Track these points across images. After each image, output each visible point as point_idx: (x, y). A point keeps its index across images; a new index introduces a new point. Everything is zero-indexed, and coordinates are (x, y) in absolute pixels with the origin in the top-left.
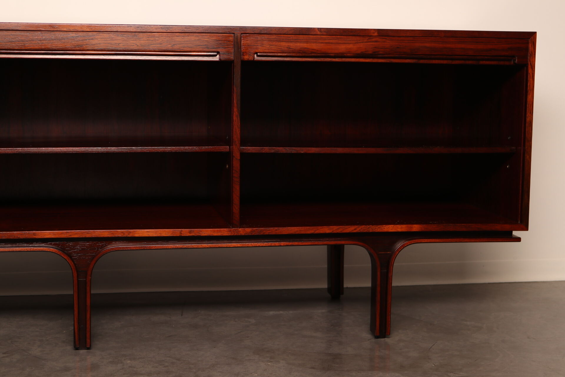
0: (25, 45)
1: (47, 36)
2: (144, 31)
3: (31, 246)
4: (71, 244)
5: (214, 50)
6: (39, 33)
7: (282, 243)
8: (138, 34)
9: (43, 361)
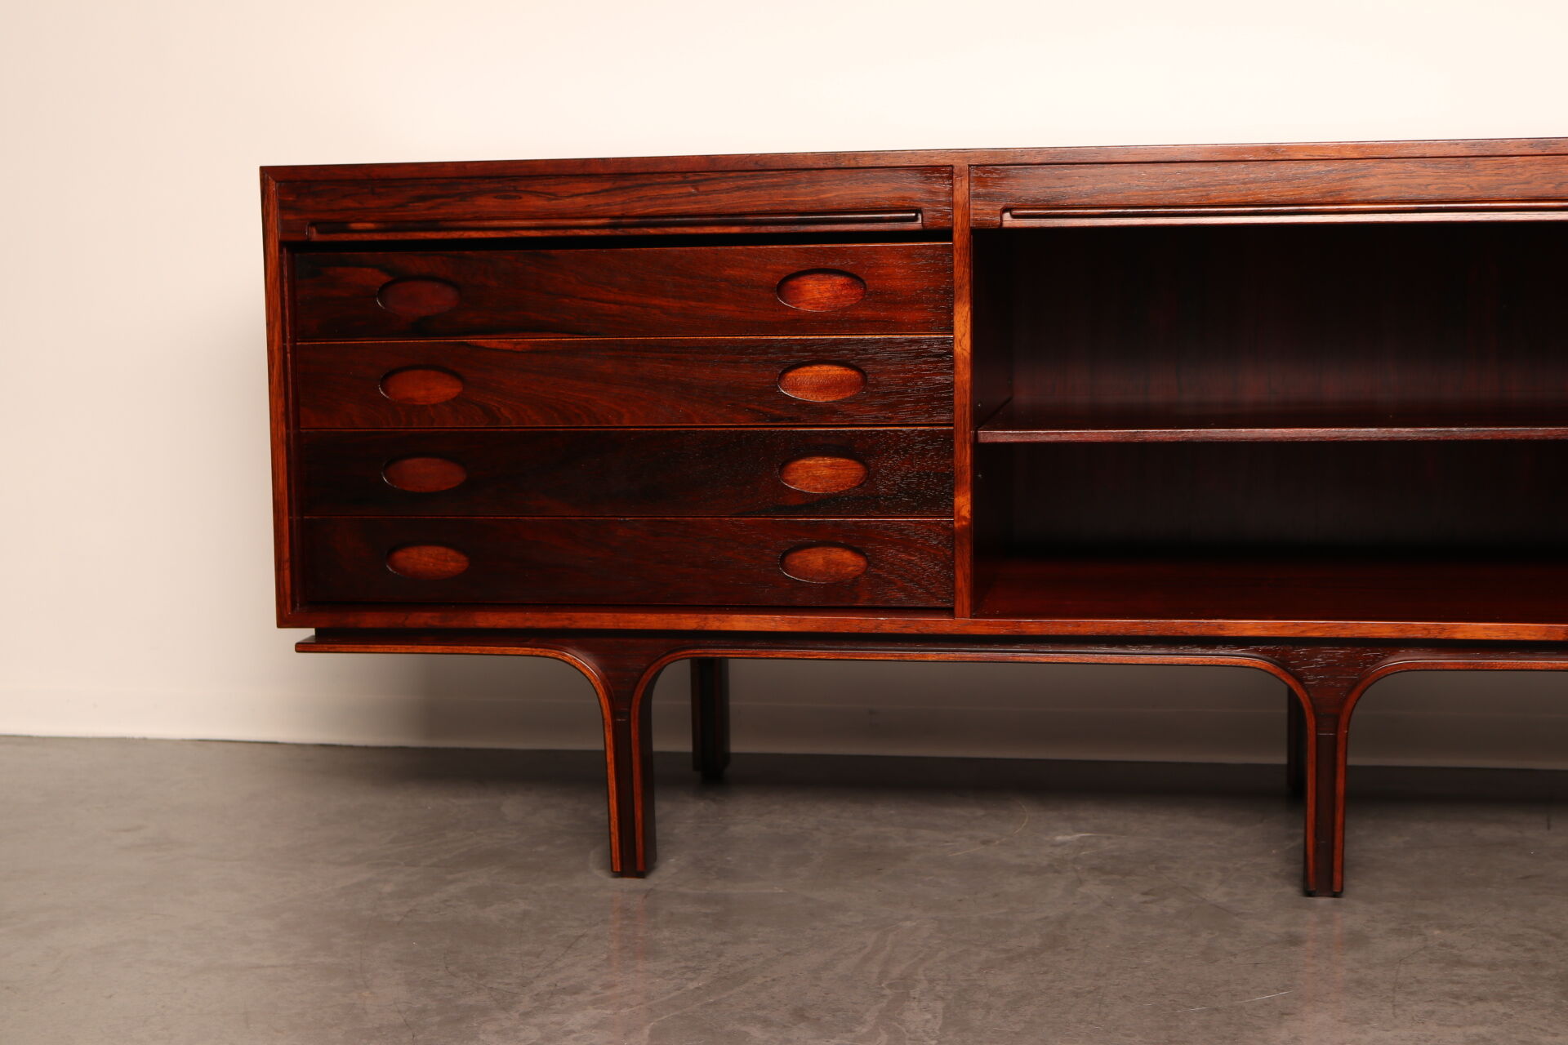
0: (1208, 195)
1: (1258, 171)
2: (1488, 153)
3: (1210, 652)
4: (1302, 651)
6: (1242, 165)
8: (1473, 161)
9: (1236, 918)
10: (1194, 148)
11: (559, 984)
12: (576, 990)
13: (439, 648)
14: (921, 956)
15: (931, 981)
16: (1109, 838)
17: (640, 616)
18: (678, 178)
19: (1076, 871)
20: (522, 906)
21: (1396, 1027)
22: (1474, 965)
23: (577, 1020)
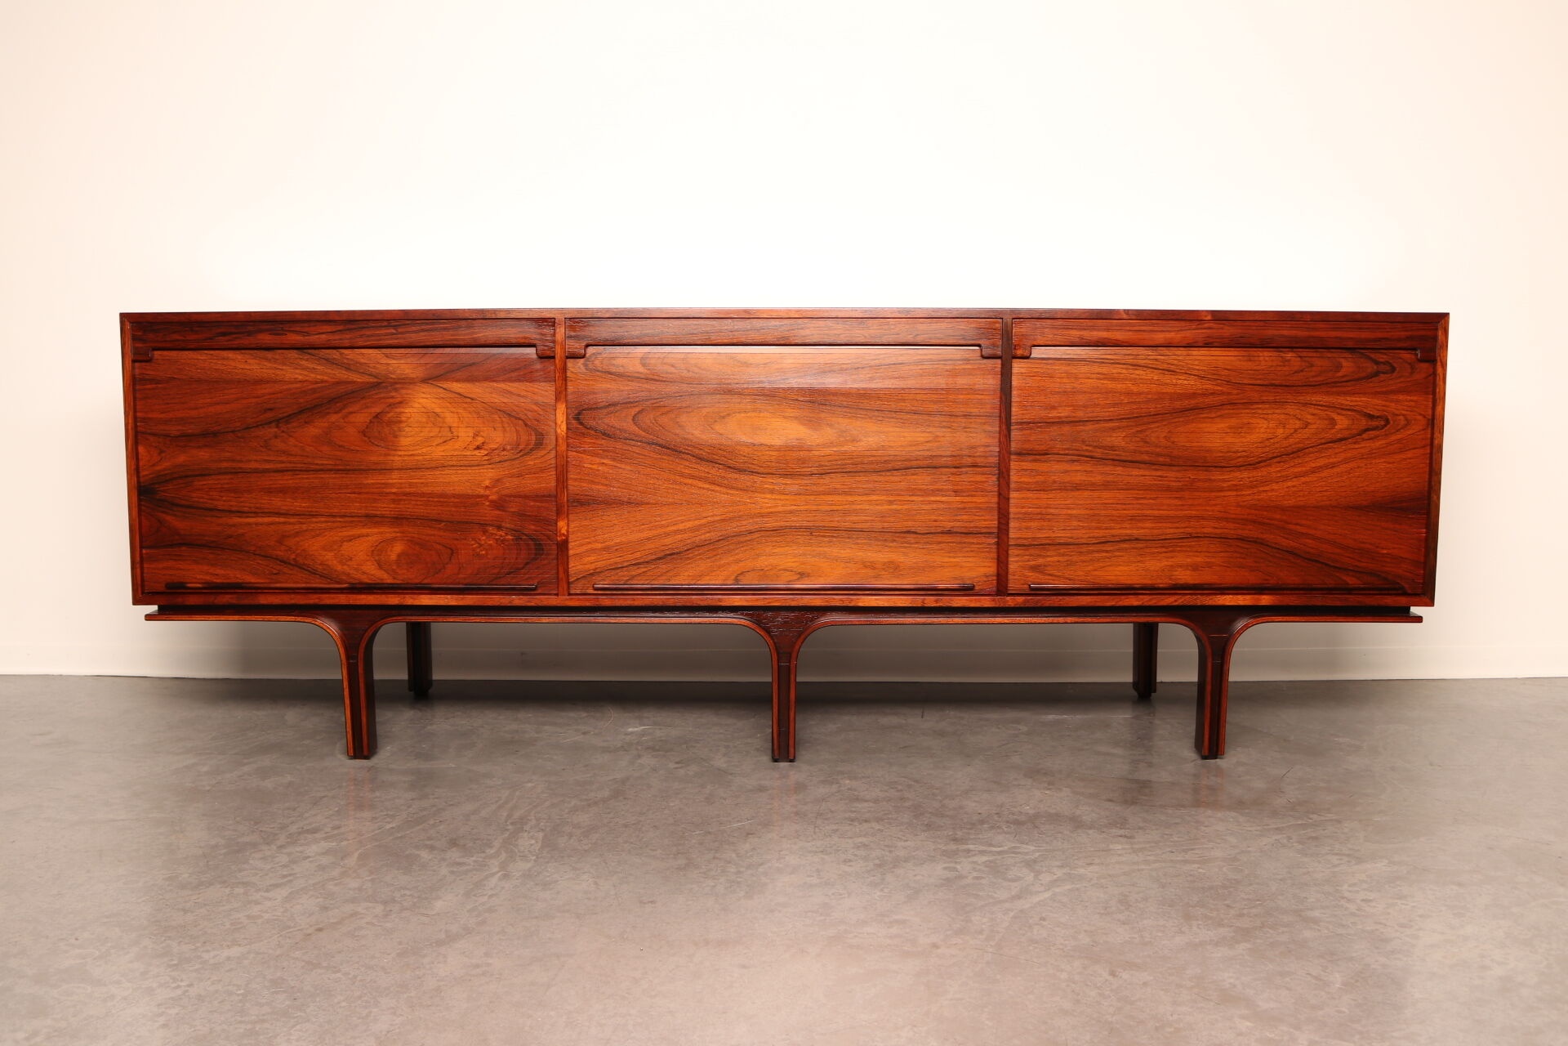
1: (739, 325)
4: (769, 614)
5: (973, 342)
6: (730, 321)
7: (1069, 619)
8: (866, 321)
9: (730, 777)
10: (701, 310)
11: (305, 828)
12: (315, 831)
13: (236, 617)
14: (535, 804)
15: (538, 820)
16: (660, 729)
17: (363, 596)
18: (385, 323)
19: (637, 749)
20: (289, 778)
21: (814, 839)
22: (866, 801)
23: (314, 849)
